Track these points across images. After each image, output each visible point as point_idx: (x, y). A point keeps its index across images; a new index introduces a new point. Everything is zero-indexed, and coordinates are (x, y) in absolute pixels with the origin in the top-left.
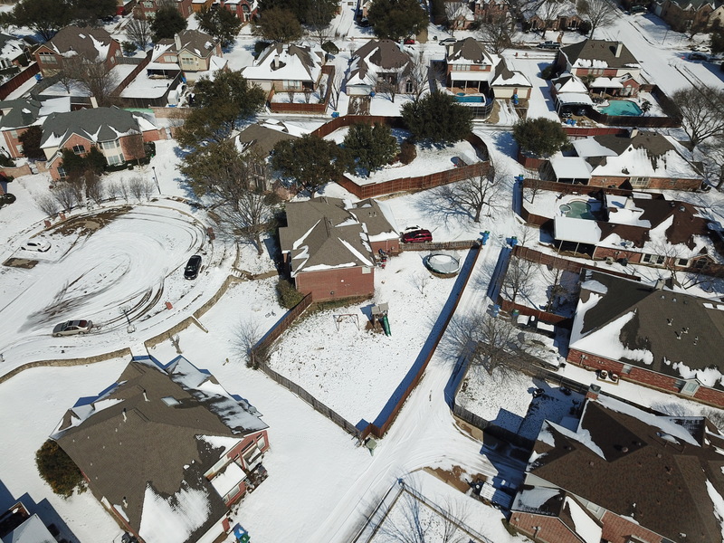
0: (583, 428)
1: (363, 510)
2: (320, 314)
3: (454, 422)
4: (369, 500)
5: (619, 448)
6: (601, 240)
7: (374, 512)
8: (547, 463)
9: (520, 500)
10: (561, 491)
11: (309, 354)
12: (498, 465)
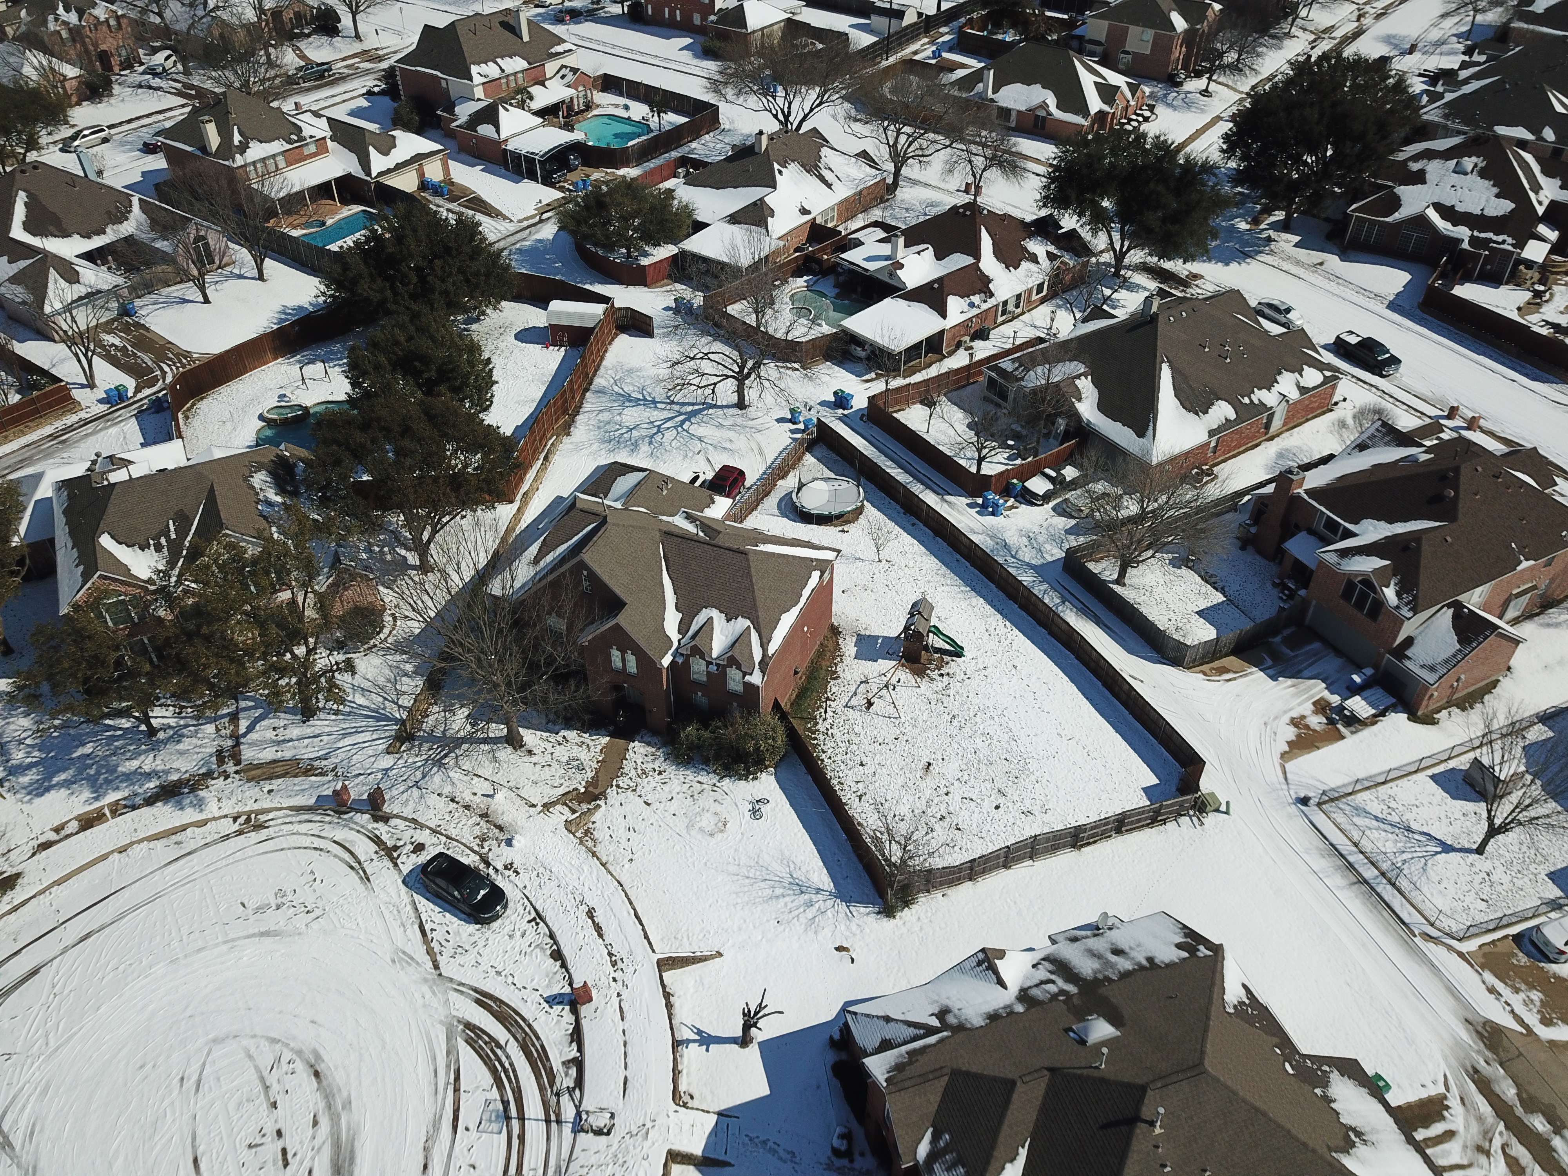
0: (1356, 523)
1: (1338, 880)
2: (822, 726)
3: (1201, 676)
4: (1323, 864)
5: (1438, 498)
6: (943, 315)
7: (1351, 866)
8: (1416, 585)
9: (1422, 667)
10: (1449, 606)
11: (928, 792)
12: (1306, 673)
